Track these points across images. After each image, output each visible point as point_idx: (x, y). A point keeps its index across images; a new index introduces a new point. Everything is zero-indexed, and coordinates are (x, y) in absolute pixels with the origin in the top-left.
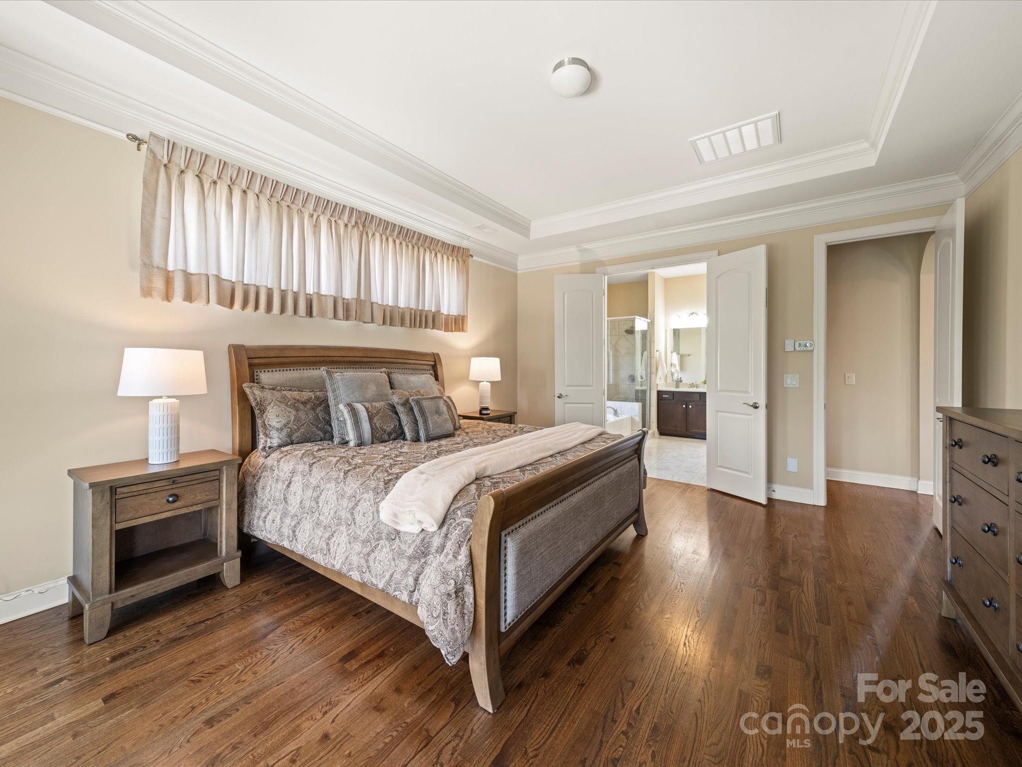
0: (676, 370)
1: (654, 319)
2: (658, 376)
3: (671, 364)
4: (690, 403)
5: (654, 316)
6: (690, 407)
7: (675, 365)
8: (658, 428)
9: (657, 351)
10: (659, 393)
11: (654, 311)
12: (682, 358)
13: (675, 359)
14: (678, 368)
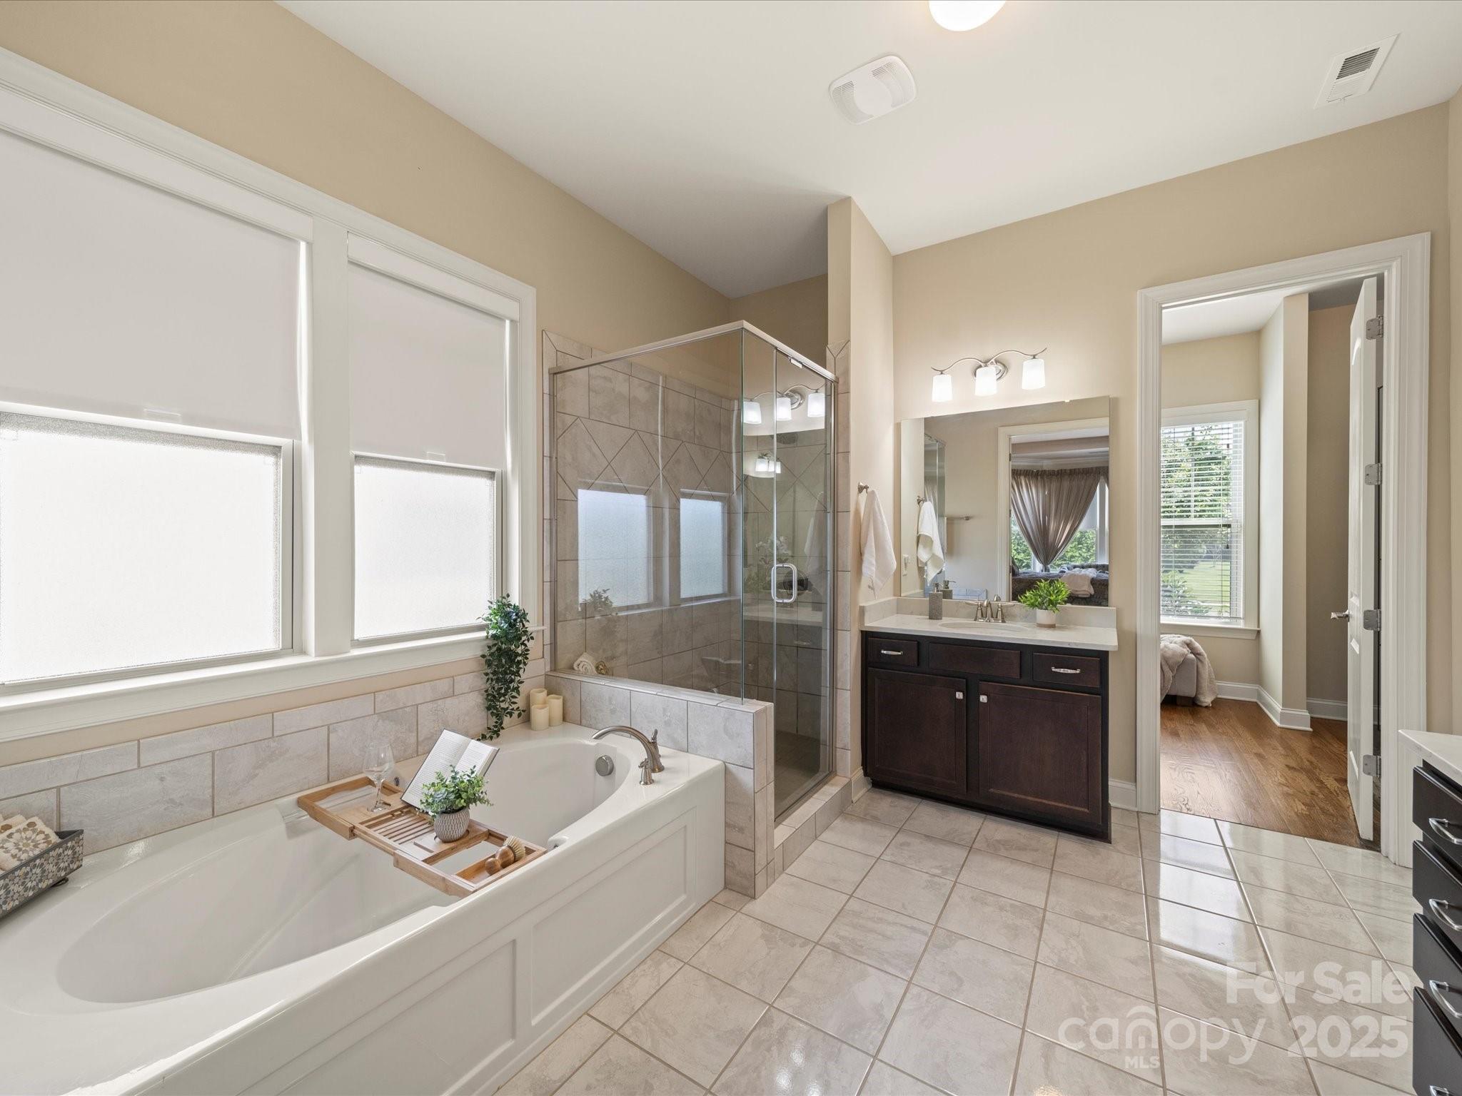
0: (933, 556)
1: (847, 372)
2: (865, 581)
3: (918, 538)
4: (983, 685)
5: (847, 358)
6: (983, 699)
7: (928, 542)
8: (865, 764)
9: (861, 489)
10: (871, 641)
11: (849, 341)
12: (951, 525)
13: (930, 525)
14: (938, 550)
